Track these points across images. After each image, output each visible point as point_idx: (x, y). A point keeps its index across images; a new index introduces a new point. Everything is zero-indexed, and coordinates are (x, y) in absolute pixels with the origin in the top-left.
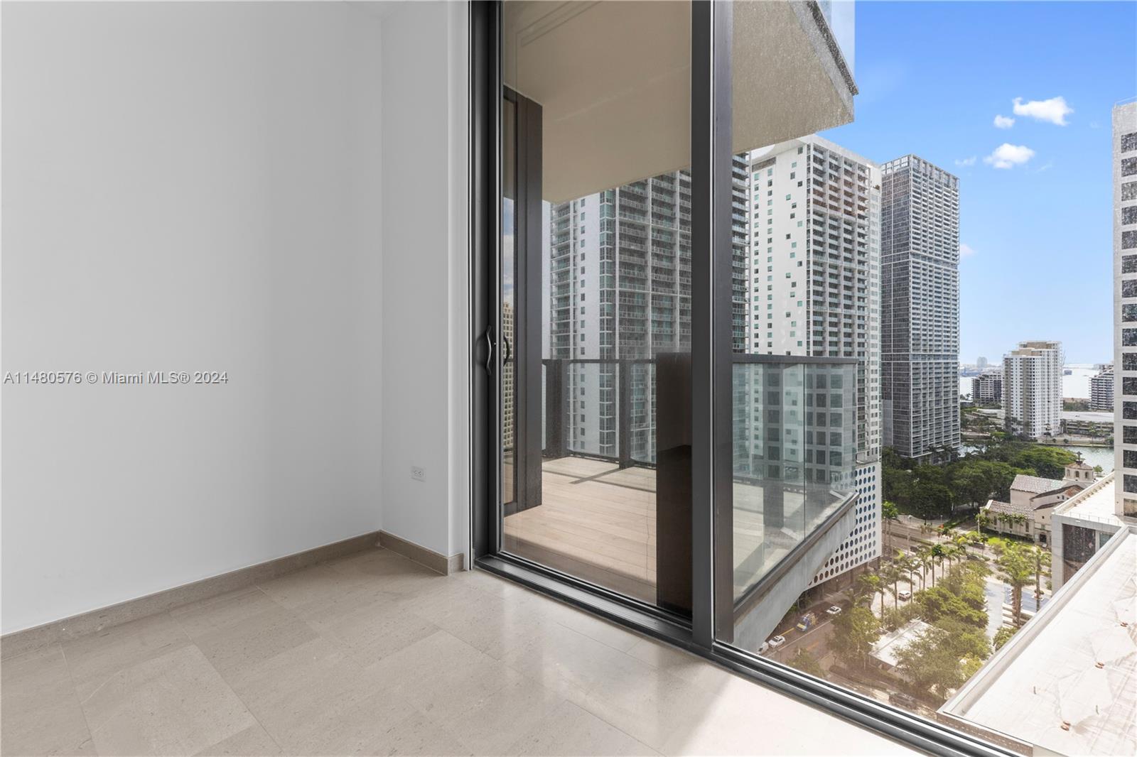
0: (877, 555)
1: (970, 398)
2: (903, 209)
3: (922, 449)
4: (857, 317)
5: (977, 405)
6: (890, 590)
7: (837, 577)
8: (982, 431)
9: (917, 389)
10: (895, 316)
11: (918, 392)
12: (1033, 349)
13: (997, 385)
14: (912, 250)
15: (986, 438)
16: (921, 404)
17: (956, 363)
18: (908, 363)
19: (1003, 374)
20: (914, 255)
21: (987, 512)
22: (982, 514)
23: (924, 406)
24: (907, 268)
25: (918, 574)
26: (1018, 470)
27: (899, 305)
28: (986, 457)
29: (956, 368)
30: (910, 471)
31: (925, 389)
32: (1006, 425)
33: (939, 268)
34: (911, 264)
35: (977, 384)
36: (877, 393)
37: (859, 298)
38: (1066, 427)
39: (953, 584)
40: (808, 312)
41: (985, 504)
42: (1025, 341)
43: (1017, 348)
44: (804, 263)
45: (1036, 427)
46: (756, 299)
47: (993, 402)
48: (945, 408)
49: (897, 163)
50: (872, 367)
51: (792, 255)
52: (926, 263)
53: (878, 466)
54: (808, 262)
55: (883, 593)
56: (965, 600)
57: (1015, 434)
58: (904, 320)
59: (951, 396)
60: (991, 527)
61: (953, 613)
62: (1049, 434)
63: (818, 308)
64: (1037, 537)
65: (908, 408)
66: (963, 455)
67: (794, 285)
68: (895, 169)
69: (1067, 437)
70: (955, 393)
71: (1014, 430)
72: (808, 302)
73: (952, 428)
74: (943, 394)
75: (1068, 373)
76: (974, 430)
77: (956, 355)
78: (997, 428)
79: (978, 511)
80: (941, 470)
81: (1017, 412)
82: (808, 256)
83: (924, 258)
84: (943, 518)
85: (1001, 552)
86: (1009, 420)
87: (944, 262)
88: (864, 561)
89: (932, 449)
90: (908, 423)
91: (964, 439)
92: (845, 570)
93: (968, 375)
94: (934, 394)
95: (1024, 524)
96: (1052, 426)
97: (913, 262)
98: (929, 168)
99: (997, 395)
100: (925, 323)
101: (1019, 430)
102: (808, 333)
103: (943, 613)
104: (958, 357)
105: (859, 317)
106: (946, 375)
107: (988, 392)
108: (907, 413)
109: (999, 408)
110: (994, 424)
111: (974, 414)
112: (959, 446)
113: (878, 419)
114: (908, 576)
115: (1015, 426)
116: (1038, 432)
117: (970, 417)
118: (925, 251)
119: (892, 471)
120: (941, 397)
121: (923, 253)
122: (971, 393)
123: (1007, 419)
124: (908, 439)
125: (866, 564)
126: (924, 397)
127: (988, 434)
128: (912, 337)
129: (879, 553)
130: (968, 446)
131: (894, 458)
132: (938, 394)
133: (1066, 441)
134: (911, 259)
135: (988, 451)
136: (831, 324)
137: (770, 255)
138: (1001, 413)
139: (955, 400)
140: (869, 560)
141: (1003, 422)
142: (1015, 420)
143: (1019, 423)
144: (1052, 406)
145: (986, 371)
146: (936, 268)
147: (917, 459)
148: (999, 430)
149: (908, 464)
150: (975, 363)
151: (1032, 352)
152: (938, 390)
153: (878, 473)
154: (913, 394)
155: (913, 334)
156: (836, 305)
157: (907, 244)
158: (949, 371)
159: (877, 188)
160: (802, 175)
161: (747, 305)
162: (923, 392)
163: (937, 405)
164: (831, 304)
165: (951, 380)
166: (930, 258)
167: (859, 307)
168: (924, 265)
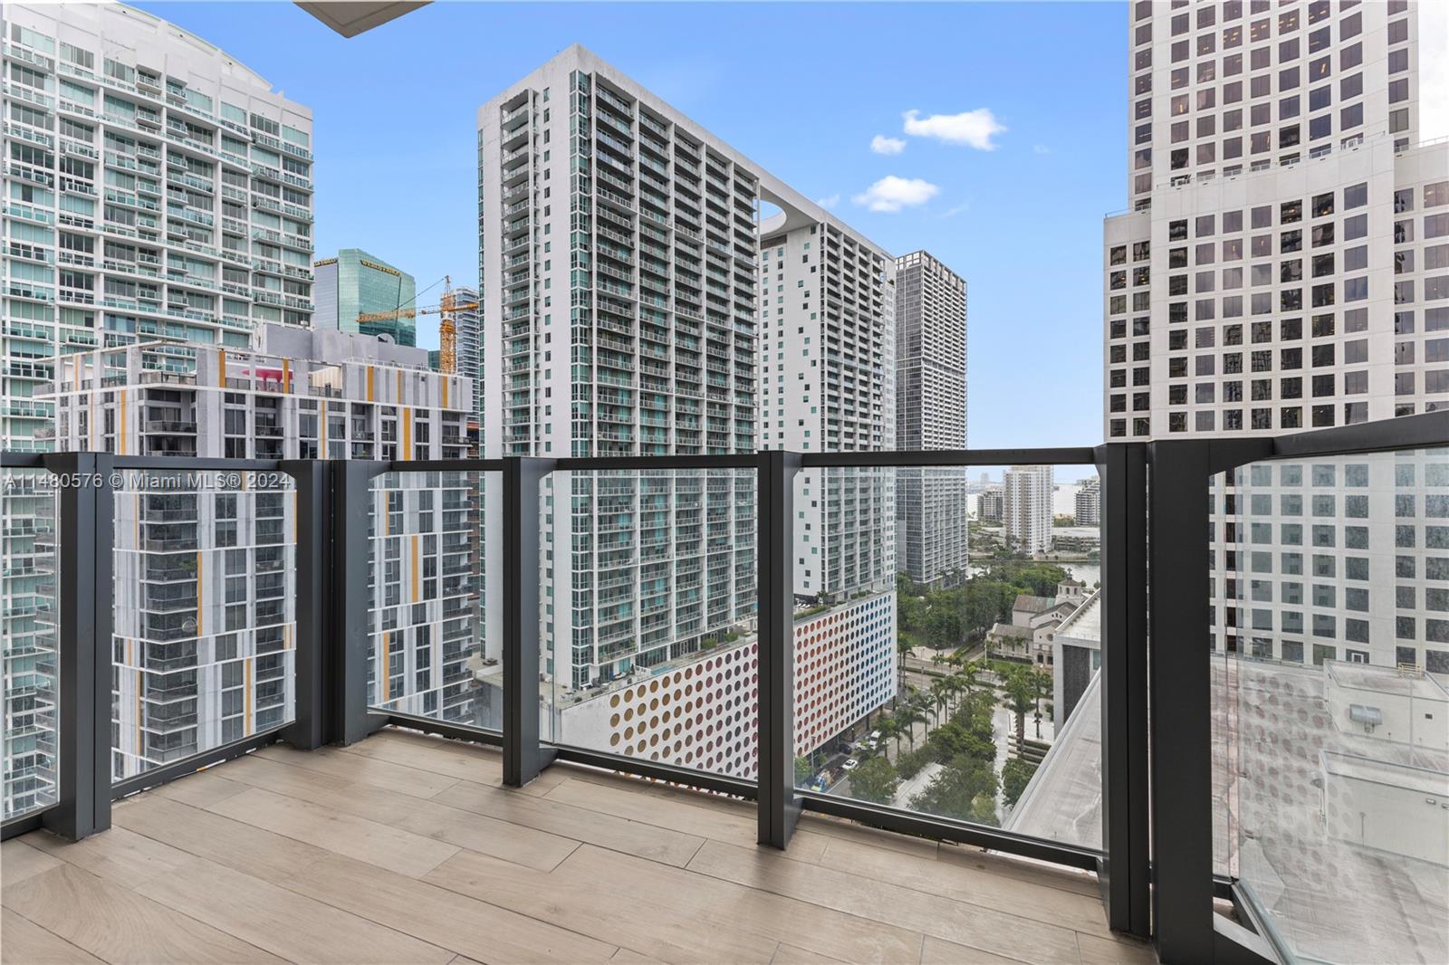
0: (892, 695)
1: (975, 516)
2: (915, 310)
3: (934, 572)
4: (872, 427)
5: (981, 523)
6: (906, 732)
7: (853, 726)
8: (987, 550)
9: (929, 508)
10: (908, 427)
11: (930, 510)
13: (999, 501)
14: (923, 355)
15: (991, 557)
16: (933, 525)
17: (964, 479)
18: (920, 479)
19: (1004, 490)
20: (925, 360)
21: (993, 636)
22: (989, 638)
23: (935, 525)
24: (919, 375)
25: (932, 712)
26: (1019, 590)
27: (912, 415)
28: (991, 578)
29: (963, 484)
30: (922, 598)
31: (936, 507)
32: (1008, 544)
33: (949, 377)
34: (923, 371)
35: (981, 502)
36: (893, 513)
37: (875, 405)
38: (1059, 544)
39: (963, 719)
40: (823, 420)
41: (991, 628)
44: (818, 363)
45: (1033, 545)
46: (766, 402)
47: (995, 520)
48: (954, 527)
49: (909, 258)
50: (888, 484)
51: (805, 352)
52: (937, 370)
53: (894, 595)
54: (823, 361)
55: (899, 738)
56: (975, 733)
57: (1014, 552)
58: (917, 432)
59: (960, 515)
60: (996, 651)
61: (964, 748)
62: (1042, 551)
63: (833, 416)
64: (1035, 658)
65: (920, 529)
66: (970, 577)
67: (807, 387)
68: (908, 264)
69: (1057, 553)
70: (963, 511)
71: (1015, 548)
72: (822, 408)
73: (960, 549)
74: (952, 513)
75: (1057, 489)
76: (980, 551)
78: (1000, 547)
79: (984, 636)
80: (952, 595)
81: (1016, 532)
82: (823, 356)
83: (935, 364)
84: (955, 647)
85: (1006, 678)
86: (1009, 538)
87: (953, 370)
88: (880, 703)
89: (943, 573)
90: (920, 546)
91: (971, 560)
92: (861, 716)
93: (972, 492)
94: (944, 513)
95: (1024, 645)
96: (1045, 543)
97: (926, 369)
98: (939, 268)
99: (999, 513)
100: (936, 435)
101: (1019, 548)
102: (822, 445)
103: (956, 750)
105: (875, 426)
106: (955, 492)
107: (991, 509)
108: (920, 534)
109: (1001, 526)
110: (997, 543)
111: (979, 533)
112: (967, 567)
113: (892, 542)
114: (923, 714)
115: (1014, 544)
116: (1033, 551)
117: (976, 537)
118: (936, 358)
119: (905, 599)
120: (951, 515)
121: (934, 360)
122: (976, 510)
123: (1008, 538)
124: (920, 563)
125: (881, 707)
126: (935, 516)
127: (992, 554)
129: (894, 693)
130: (973, 567)
131: (907, 584)
132: (948, 512)
133: (1057, 557)
134: (923, 364)
135: (992, 572)
136: (847, 434)
137: (781, 351)
138: (1002, 531)
139: (963, 520)
140: (884, 701)
141: (1004, 540)
142: (1014, 538)
143: (1017, 542)
144: (1045, 522)
145: (988, 487)
146: (946, 376)
147: (928, 584)
148: (1001, 548)
149: (922, 590)
150: (979, 480)
152: (948, 508)
153: (893, 603)
154: (925, 513)
155: (925, 448)
156: (852, 413)
157: (919, 349)
158: (957, 487)
159: (892, 282)
160: (815, 260)
161: (755, 410)
162: (934, 510)
163: (947, 524)
164: (846, 411)
165: (960, 497)
166: (941, 365)
167: (875, 416)
168: (936, 372)
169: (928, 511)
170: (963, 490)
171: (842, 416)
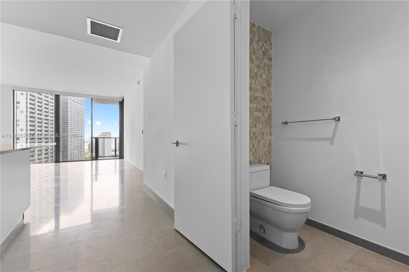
4: (50, 120)
9: (71, 148)
10: (62, 121)
11: (72, 149)
12: (105, 134)
17: (84, 139)
18: (68, 139)
23: (74, 154)
31: (74, 148)
33: (79, 106)
37: (51, 113)
40: (27, 116)
42: (103, 132)
43: (101, 134)
48: (80, 154)
52: (74, 103)
58: (66, 123)
59: (82, 150)
63: (32, 115)
65: (68, 155)
70: (84, 149)
72: (27, 112)
77: (84, 136)
83: (73, 101)
87: (80, 104)
93: (86, 142)
94: (77, 150)
97: (70, 102)
100: (74, 124)
102: (27, 125)
104: (85, 137)
106: (81, 143)
108: (67, 157)
111: (89, 155)
120: (79, 150)
121: (73, 99)
126: (73, 151)
128: (69, 129)
136: (39, 122)
146: (78, 105)
151: (105, 135)
152: (79, 148)
154: (70, 150)
155: (70, 128)
158: (82, 141)
162: (73, 149)
163: (78, 153)
164: (38, 114)
165: (83, 144)
166: (75, 102)
167: (51, 116)
168: (74, 104)
169: (70, 149)
170: (84, 142)
171: (36, 115)
